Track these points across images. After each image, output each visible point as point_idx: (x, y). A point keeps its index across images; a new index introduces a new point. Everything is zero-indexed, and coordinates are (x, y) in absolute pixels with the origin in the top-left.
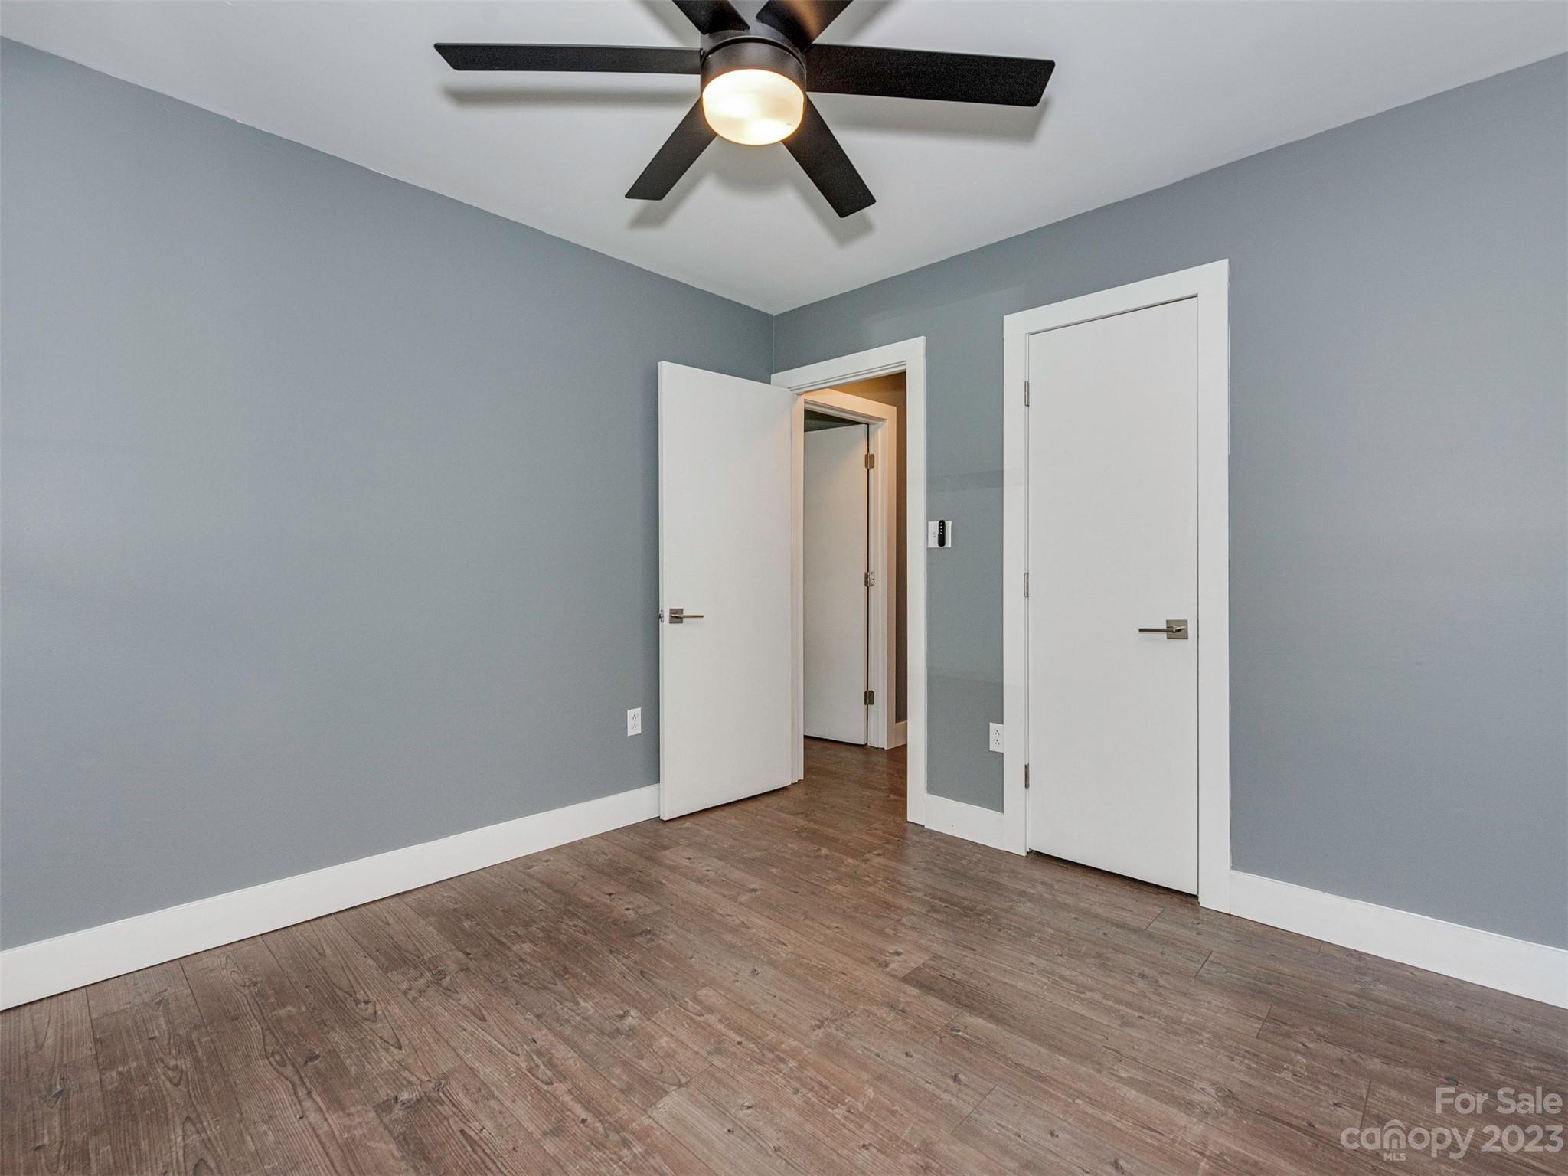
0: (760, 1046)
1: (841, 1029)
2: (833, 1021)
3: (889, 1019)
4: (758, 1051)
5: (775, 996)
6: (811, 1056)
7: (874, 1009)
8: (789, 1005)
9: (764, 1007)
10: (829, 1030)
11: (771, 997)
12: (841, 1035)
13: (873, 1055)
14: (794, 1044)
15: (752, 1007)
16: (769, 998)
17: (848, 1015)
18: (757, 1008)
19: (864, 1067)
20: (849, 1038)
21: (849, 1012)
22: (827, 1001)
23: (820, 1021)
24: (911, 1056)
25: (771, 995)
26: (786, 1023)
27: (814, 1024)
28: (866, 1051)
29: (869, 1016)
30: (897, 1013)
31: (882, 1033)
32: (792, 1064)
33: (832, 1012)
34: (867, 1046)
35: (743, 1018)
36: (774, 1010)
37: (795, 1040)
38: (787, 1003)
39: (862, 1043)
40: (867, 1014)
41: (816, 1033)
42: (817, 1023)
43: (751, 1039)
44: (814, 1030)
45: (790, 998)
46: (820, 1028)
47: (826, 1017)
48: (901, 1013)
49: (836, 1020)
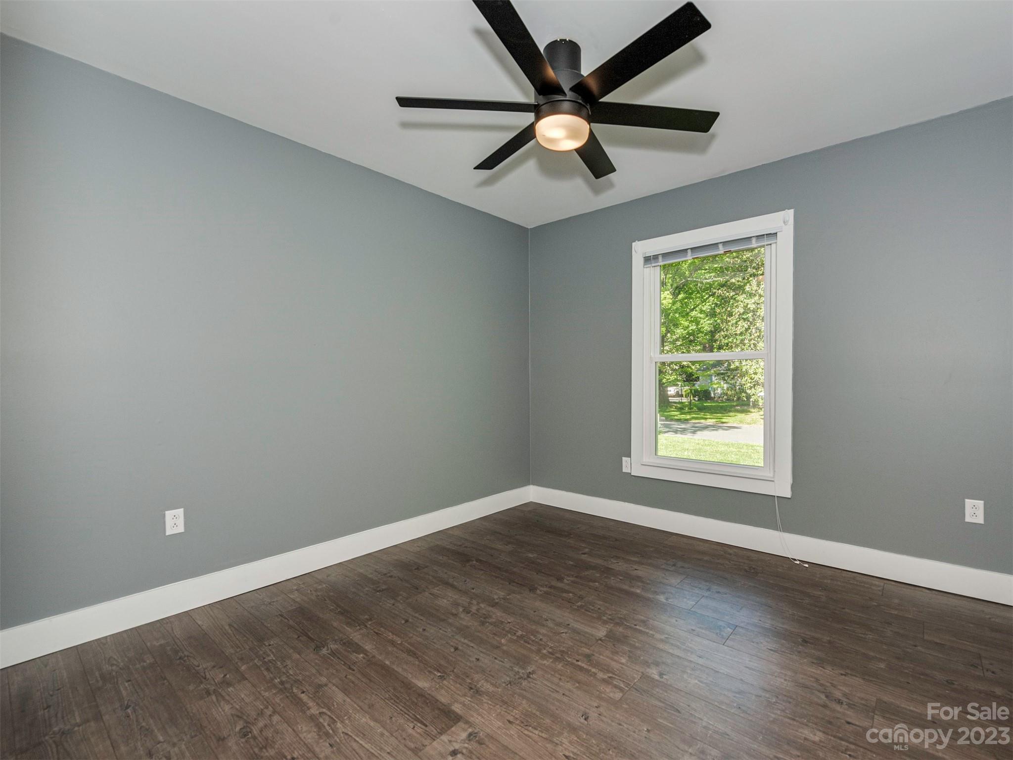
0: (565, 660)
1: (516, 673)
2: (521, 678)
3: (482, 681)
4: (566, 657)
5: (563, 694)
6: (534, 656)
7: (491, 689)
8: (552, 689)
9: (569, 686)
10: (523, 671)
11: (566, 694)
12: (516, 669)
13: (498, 658)
14: (545, 662)
15: (577, 685)
16: (567, 693)
17: (510, 683)
18: (574, 685)
19: (504, 652)
20: (512, 667)
21: (509, 685)
22: (524, 693)
23: (530, 677)
24: (476, 659)
25: (566, 696)
26: (551, 674)
27: (533, 675)
28: (502, 660)
29: (496, 683)
30: (476, 686)
31: (490, 671)
32: (545, 651)
33: (521, 684)
34: (501, 663)
35: (581, 676)
36: (561, 684)
37: (545, 664)
38: (554, 689)
39: (504, 664)
40: (497, 684)
41: (532, 669)
42: (531, 676)
43: (572, 664)
44: (533, 671)
45: (552, 694)
46: (530, 672)
47: (526, 681)
48: (473, 687)
49: (519, 678)
